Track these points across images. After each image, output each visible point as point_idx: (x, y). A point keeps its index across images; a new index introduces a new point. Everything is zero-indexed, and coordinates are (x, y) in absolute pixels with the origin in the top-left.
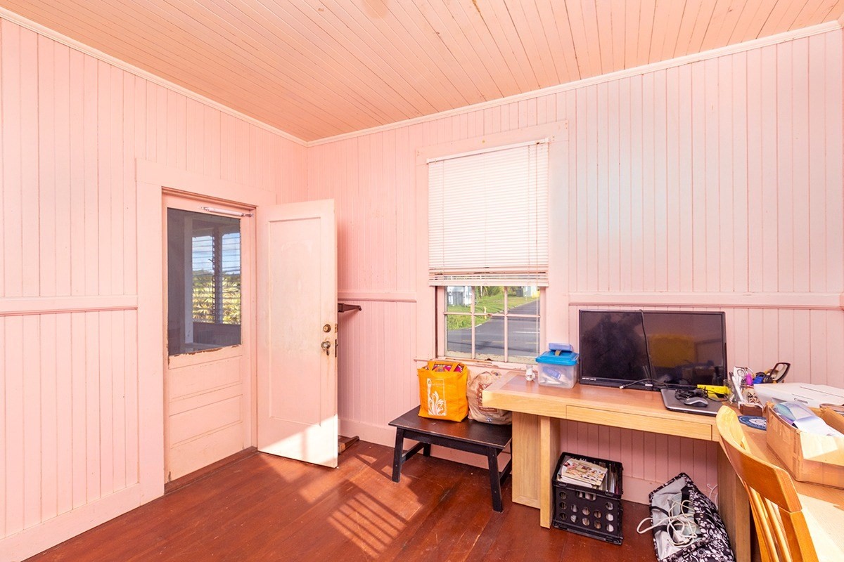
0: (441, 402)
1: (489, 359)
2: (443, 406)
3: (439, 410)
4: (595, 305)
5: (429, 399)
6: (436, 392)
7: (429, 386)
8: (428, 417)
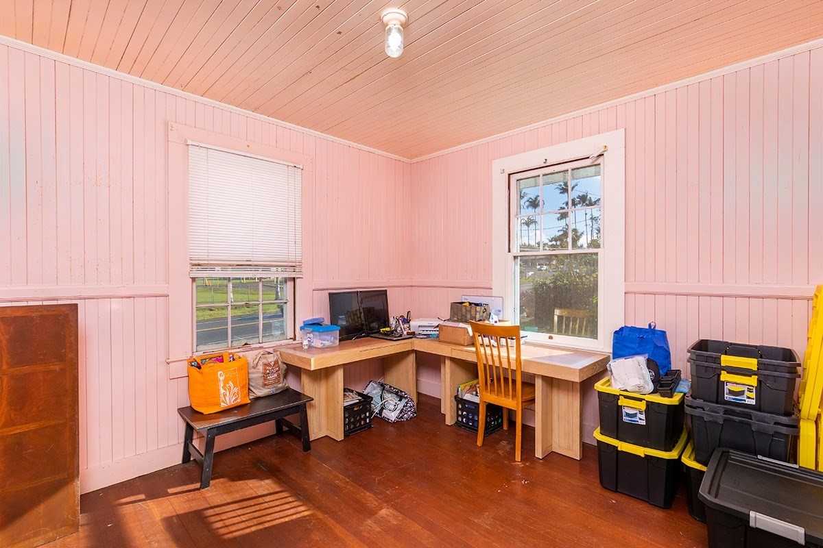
0: (236, 389)
1: (246, 344)
2: (238, 393)
3: (234, 398)
4: (336, 289)
5: (222, 391)
6: (230, 383)
7: (221, 378)
8: (220, 410)
